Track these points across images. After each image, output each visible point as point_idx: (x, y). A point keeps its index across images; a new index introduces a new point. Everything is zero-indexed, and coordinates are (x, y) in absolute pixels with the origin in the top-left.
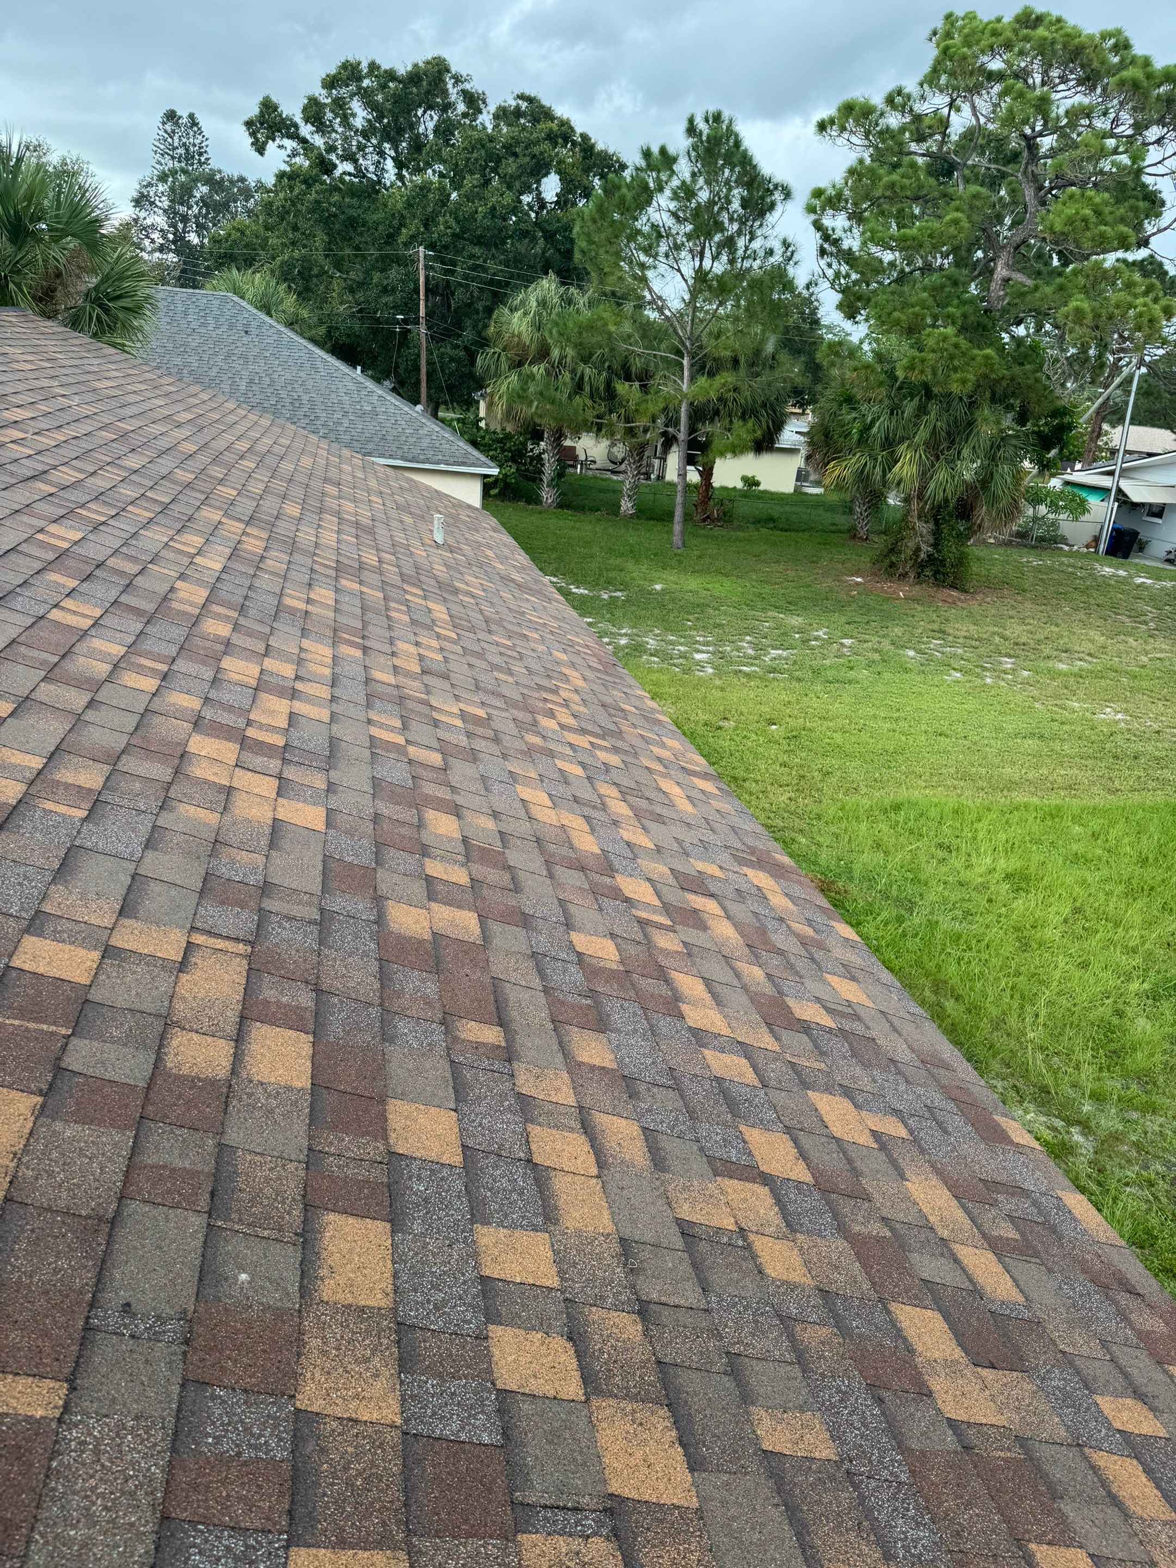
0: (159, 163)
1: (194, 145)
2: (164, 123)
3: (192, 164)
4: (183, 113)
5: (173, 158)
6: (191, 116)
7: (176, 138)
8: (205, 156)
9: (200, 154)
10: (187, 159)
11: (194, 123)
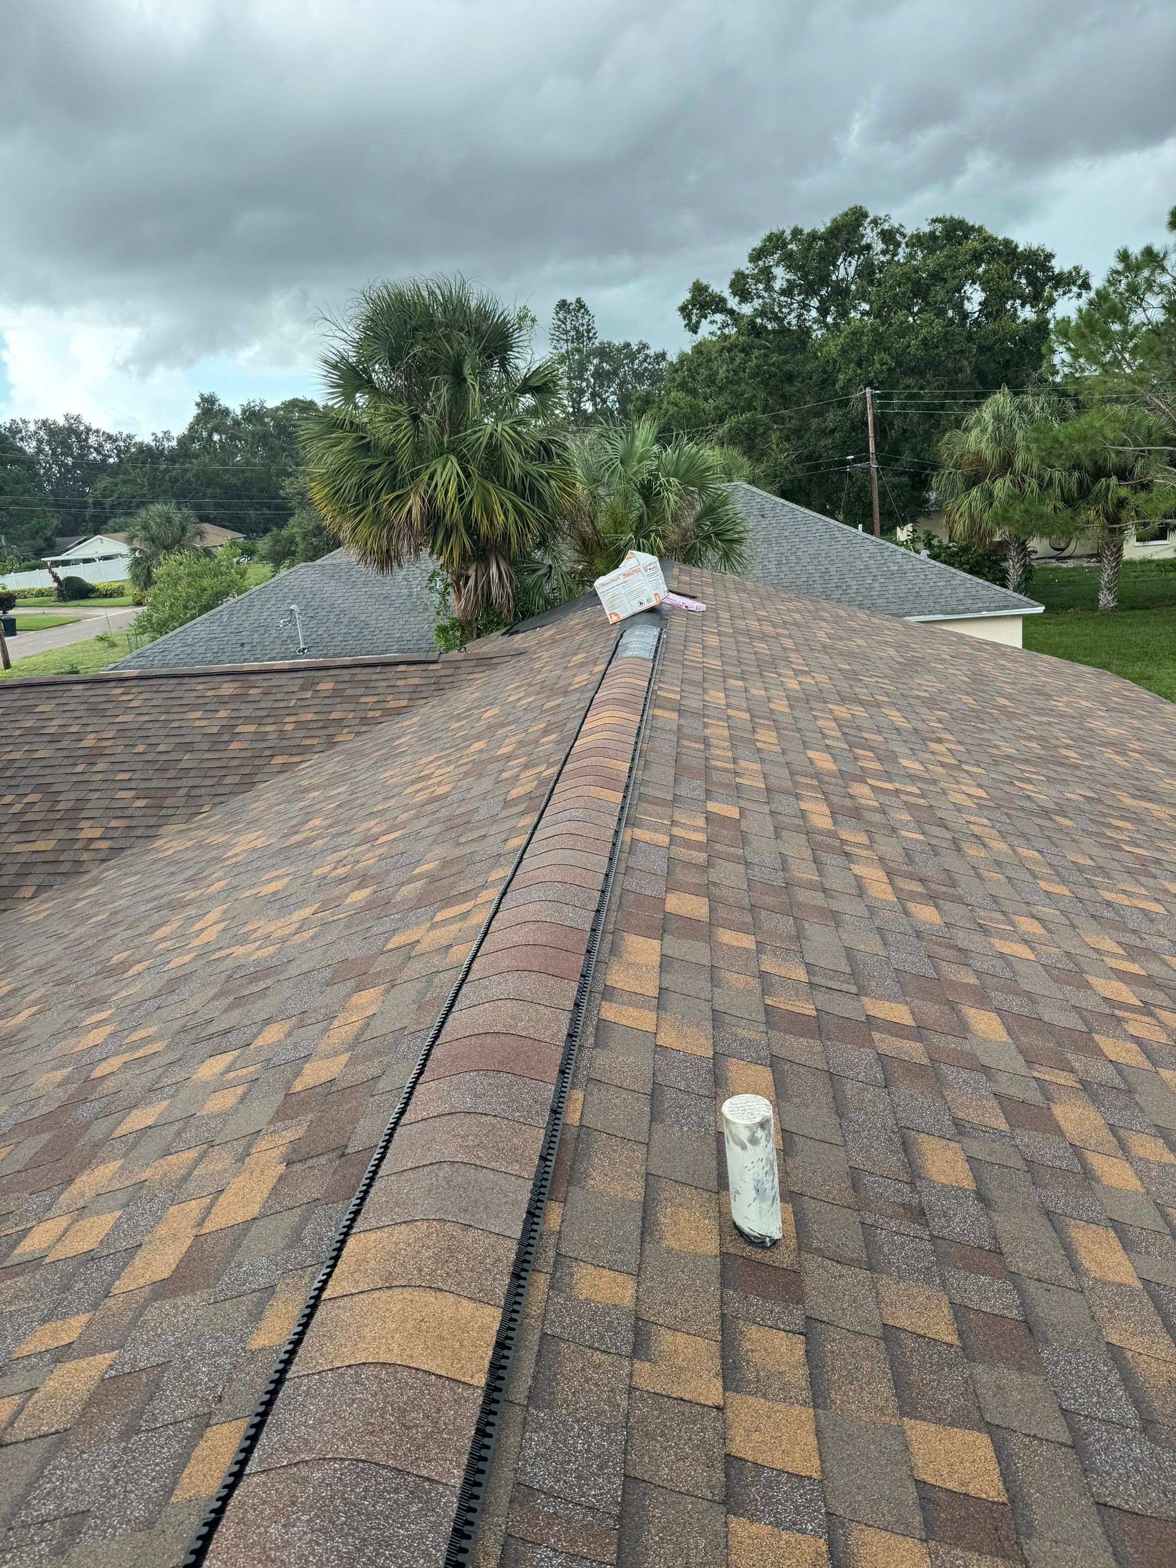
0: (555, 348)
1: (583, 325)
2: (557, 313)
3: (583, 343)
4: (571, 299)
5: (567, 341)
6: (579, 301)
7: (568, 323)
8: (593, 331)
9: (588, 331)
10: (578, 339)
11: (580, 305)
